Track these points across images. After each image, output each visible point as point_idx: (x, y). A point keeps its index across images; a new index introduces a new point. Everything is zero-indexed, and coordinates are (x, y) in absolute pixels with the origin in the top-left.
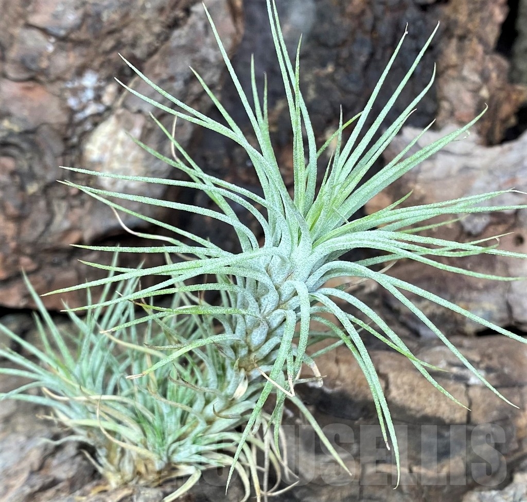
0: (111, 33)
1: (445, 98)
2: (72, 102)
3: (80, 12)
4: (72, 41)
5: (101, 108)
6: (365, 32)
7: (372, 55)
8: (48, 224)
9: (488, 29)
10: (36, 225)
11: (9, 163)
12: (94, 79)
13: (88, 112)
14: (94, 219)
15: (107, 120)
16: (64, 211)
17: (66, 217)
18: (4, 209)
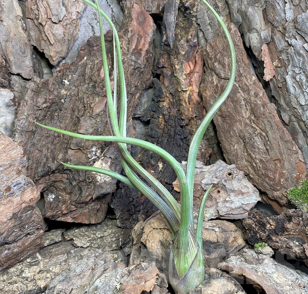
2: (89, 156)
3: (93, 129)
5: (96, 157)
6: (165, 133)
7: (168, 140)
8: (80, 194)
10: (76, 195)
11: (65, 176)
12: (95, 148)
13: (92, 158)
14: (96, 191)
15: (98, 160)
16: (85, 190)
17: (86, 192)
18: (65, 191)
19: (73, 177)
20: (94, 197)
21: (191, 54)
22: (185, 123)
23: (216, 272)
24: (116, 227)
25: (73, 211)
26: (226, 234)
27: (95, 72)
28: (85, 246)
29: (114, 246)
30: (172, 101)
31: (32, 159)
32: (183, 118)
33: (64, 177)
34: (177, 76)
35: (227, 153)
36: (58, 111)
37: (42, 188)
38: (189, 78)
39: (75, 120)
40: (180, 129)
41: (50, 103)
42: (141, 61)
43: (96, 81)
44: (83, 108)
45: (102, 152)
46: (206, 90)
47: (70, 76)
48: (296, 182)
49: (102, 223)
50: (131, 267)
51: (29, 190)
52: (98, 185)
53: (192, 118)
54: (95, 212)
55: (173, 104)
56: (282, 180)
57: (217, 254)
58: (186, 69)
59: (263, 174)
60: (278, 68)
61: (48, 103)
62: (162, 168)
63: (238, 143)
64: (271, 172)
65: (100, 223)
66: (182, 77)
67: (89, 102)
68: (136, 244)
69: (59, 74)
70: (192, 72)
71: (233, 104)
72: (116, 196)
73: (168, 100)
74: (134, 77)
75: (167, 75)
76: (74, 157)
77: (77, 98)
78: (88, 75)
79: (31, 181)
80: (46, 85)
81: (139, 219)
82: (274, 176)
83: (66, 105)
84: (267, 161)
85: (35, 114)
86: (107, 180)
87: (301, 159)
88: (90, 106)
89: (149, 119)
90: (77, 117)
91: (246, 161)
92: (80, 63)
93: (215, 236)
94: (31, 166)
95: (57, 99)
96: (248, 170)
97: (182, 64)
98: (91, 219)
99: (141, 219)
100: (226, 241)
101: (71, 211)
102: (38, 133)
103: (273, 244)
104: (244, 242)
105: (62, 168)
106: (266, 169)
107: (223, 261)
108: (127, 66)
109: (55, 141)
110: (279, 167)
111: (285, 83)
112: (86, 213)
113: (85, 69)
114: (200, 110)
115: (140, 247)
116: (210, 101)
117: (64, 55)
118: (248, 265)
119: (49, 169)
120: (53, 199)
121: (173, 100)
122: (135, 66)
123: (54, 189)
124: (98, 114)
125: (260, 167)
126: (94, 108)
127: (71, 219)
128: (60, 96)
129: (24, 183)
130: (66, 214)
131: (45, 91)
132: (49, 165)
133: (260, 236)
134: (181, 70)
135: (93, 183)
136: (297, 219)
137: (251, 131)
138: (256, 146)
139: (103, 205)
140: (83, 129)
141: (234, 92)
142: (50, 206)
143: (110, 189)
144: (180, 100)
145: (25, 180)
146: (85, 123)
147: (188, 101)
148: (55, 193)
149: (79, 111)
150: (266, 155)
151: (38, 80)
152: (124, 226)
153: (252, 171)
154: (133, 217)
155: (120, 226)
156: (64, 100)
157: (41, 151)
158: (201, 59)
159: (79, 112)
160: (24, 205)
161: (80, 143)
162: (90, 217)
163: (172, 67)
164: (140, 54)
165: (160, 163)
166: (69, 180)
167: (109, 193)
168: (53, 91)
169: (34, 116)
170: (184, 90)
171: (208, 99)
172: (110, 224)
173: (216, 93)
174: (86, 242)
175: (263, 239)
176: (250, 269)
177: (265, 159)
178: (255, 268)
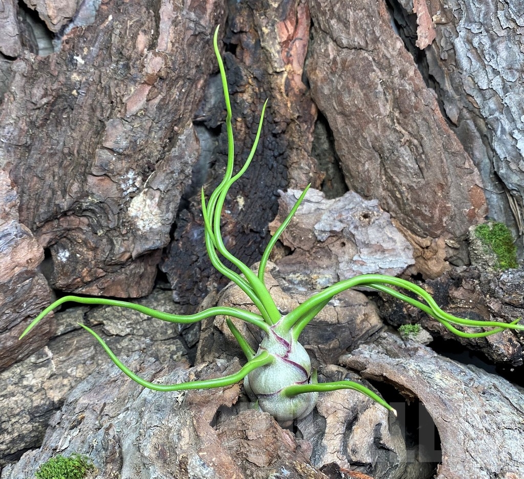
0: (140, 150)
2: (123, 186)
3: (128, 141)
4: (124, 155)
5: (135, 189)
6: (247, 148)
8: (112, 249)
9: (307, 144)
10: (104, 251)
11: (85, 220)
12: (133, 174)
13: (129, 191)
14: (136, 246)
15: (138, 194)
16: (120, 242)
17: (121, 246)
18: (86, 244)
19: (98, 221)
20: (134, 254)
21: (289, 7)
22: (280, 128)
23: (337, 371)
24: (172, 303)
25: (101, 277)
26: (352, 309)
27: (128, 41)
28: (123, 334)
29: (170, 332)
30: (258, 91)
31: (27, 192)
32: (276, 119)
33: (83, 223)
34: (266, 46)
35: (352, 177)
36: (68, 110)
37: (47, 240)
38: (287, 49)
39: (97, 126)
40: (273, 139)
41: (54, 97)
42: (206, 21)
43: (130, 56)
44: (109, 105)
45: (144, 180)
46: (316, 69)
47: (86, 50)
48: (468, 221)
49: (150, 297)
50: (200, 367)
51: (25, 244)
52: (140, 236)
53: (292, 119)
54: (136, 279)
55: (259, 96)
56: (444, 220)
57: (338, 342)
58: (281, 34)
59: (412, 211)
60: (440, 26)
61: (51, 98)
62: (244, 206)
63: (370, 159)
64: (426, 207)
65: (145, 297)
66: (274, 47)
67: (118, 94)
68: (206, 329)
69: (68, 46)
70: (290, 39)
71: (362, 91)
72: (169, 253)
73: (250, 89)
74: (194, 50)
75: (248, 45)
76: (97, 188)
77: (99, 88)
78: (116, 47)
79: (27, 229)
80: (46, 67)
81: (208, 289)
82: (431, 213)
83: (80, 100)
84: (420, 189)
85: (30, 116)
86: (154, 227)
87: (477, 182)
88: (121, 100)
89: (219, 123)
90: (100, 121)
91: (384, 190)
92: (102, 27)
93: (334, 313)
94: (28, 204)
95: (65, 89)
96: (388, 203)
97: (273, 25)
98: (130, 290)
99: (212, 289)
100: (352, 321)
101: (97, 278)
102: (36, 149)
103: (429, 324)
104: (380, 321)
105: (79, 207)
106: (417, 201)
107: (347, 352)
108: (182, 29)
109: (65, 162)
110: (440, 197)
111: (452, 51)
112: (123, 280)
113: (111, 36)
114: (306, 106)
115: (213, 334)
116: (322, 88)
117: (71, 13)
118: (390, 360)
119: (58, 208)
120: (66, 258)
121: (259, 89)
122: (196, 30)
123: (68, 242)
124: (136, 115)
125: (407, 199)
126: (129, 104)
127: (98, 290)
128: (70, 85)
129: (15, 233)
130: (90, 282)
131: (45, 76)
132: (57, 202)
133: (407, 311)
134: (272, 36)
135: (132, 232)
136: (471, 282)
137: (393, 137)
138: (401, 163)
139: (149, 268)
140: (111, 141)
141: (365, 70)
142: (62, 270)
143: (159, 242)
144: (272, 88)
145: (16, 228)
146: (114, 131)
147: (286, 91)
148: (70, 249)
149: (102, 109)
150: (419, 178)
151: (31, 57)
152: (184, 300)
153: (394, 206)
154: (198, 286)
155: (178, 301)
156: (78, 92)
157: (42, 179)
158: (307, 15)
159: (103, 111)
160: (17, 270)
161: (106, 165)
162: (128, 287)
163: (257, 31)
164: (204, 10)
165: (240, 198)
166: (92, 228)
167: (158, 249)
168: (58, 76)
169: (28, 120)
170: (278, 70)
171: (319, 84)
172: (162, 298)
173: (333, 73)
174: (124, 327)
175: (413, 315)
176: (394, 366)
177: (416, 186)
178: (402, 363)
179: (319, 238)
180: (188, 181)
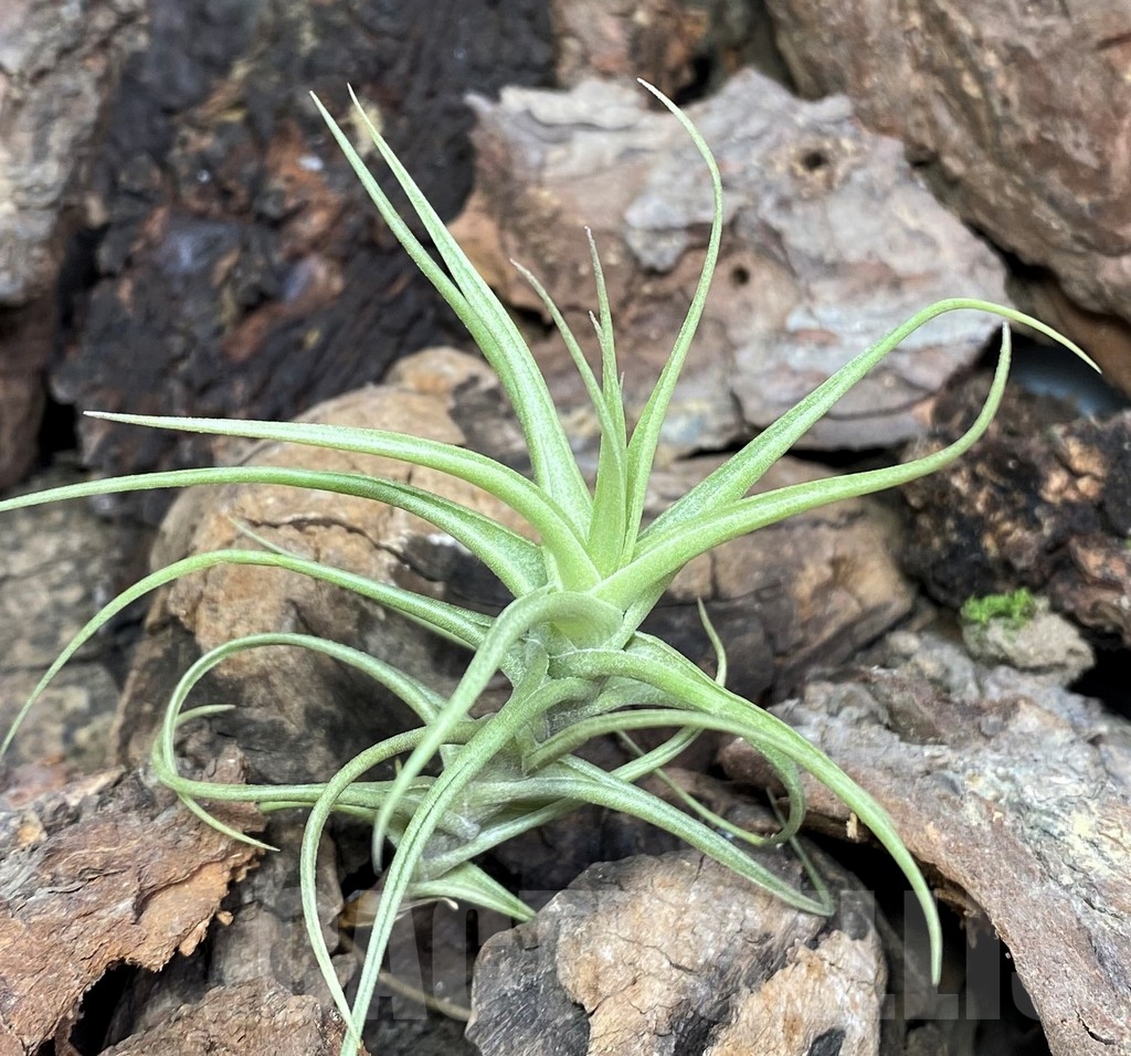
1: (571, 33)
50: (87, 791)
59: (1025, 147)
64: (1077, 129)
82: (1100, 154)
84: (1053, 57)
125: (1006, 102)
153: (956, 134)
175: (1021, 564)
176: (913, 779)
177: (1039, 45)
178: (945, 766)
179: (649, 258)
180: (131, 39)
